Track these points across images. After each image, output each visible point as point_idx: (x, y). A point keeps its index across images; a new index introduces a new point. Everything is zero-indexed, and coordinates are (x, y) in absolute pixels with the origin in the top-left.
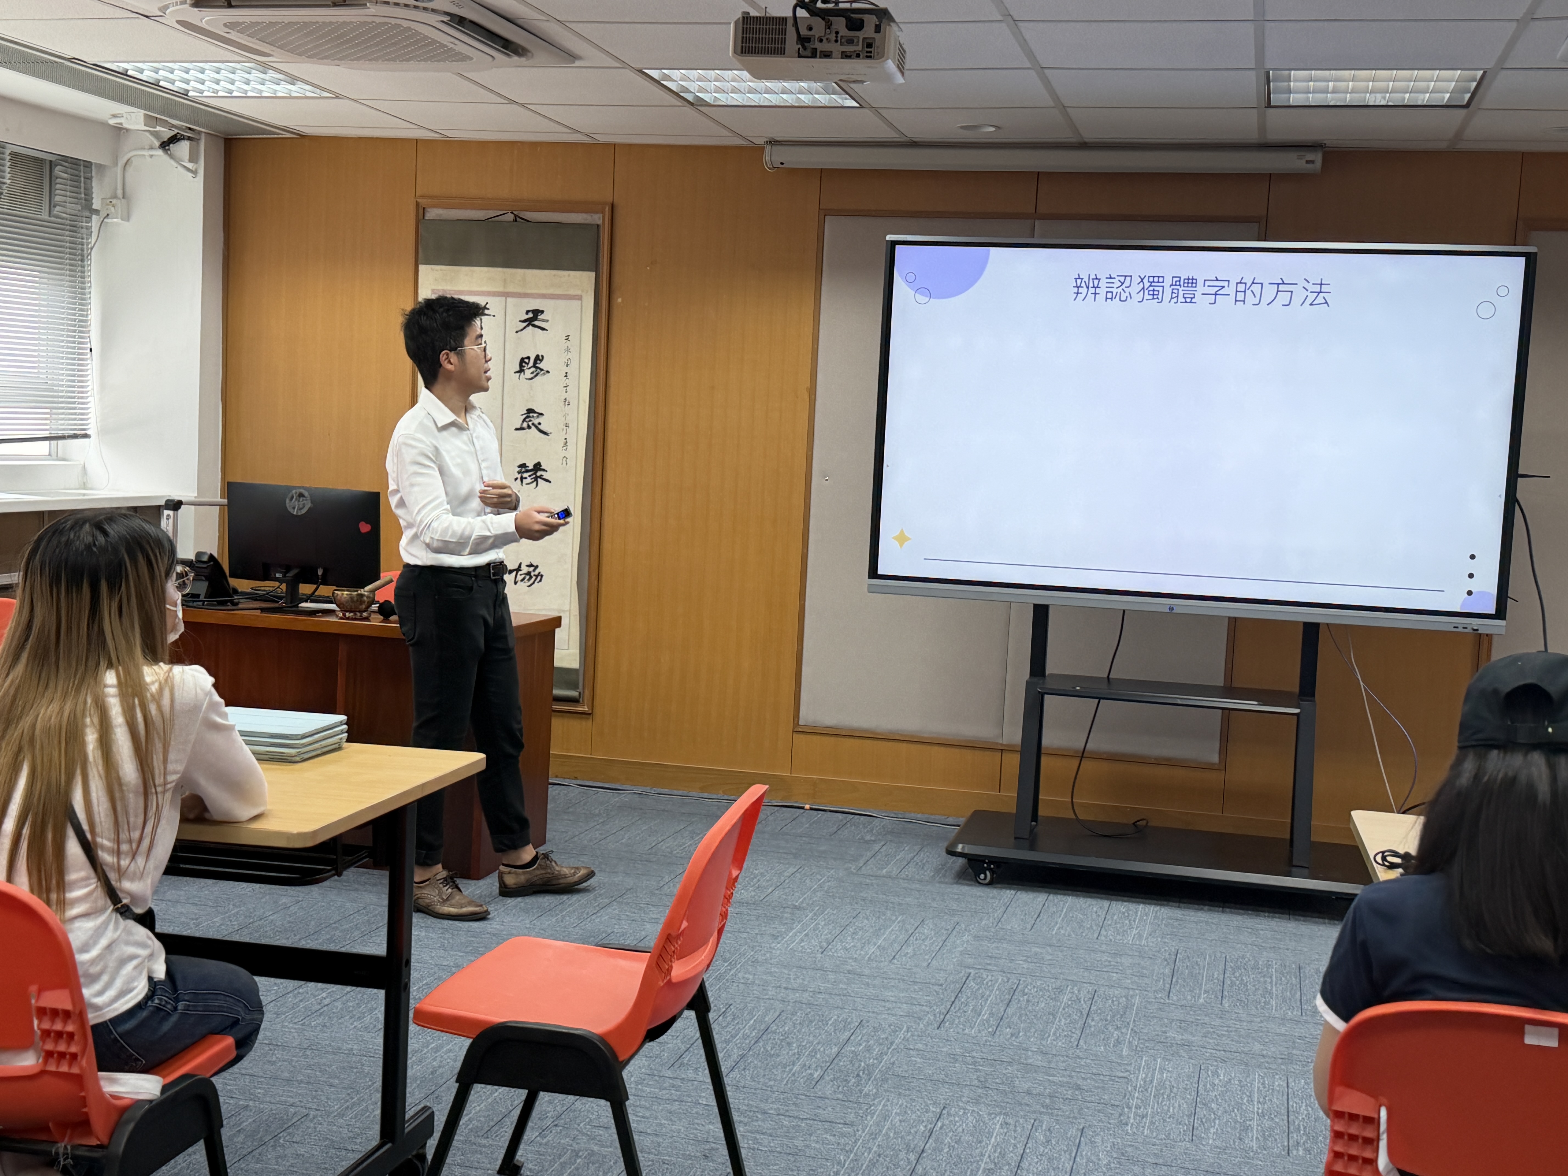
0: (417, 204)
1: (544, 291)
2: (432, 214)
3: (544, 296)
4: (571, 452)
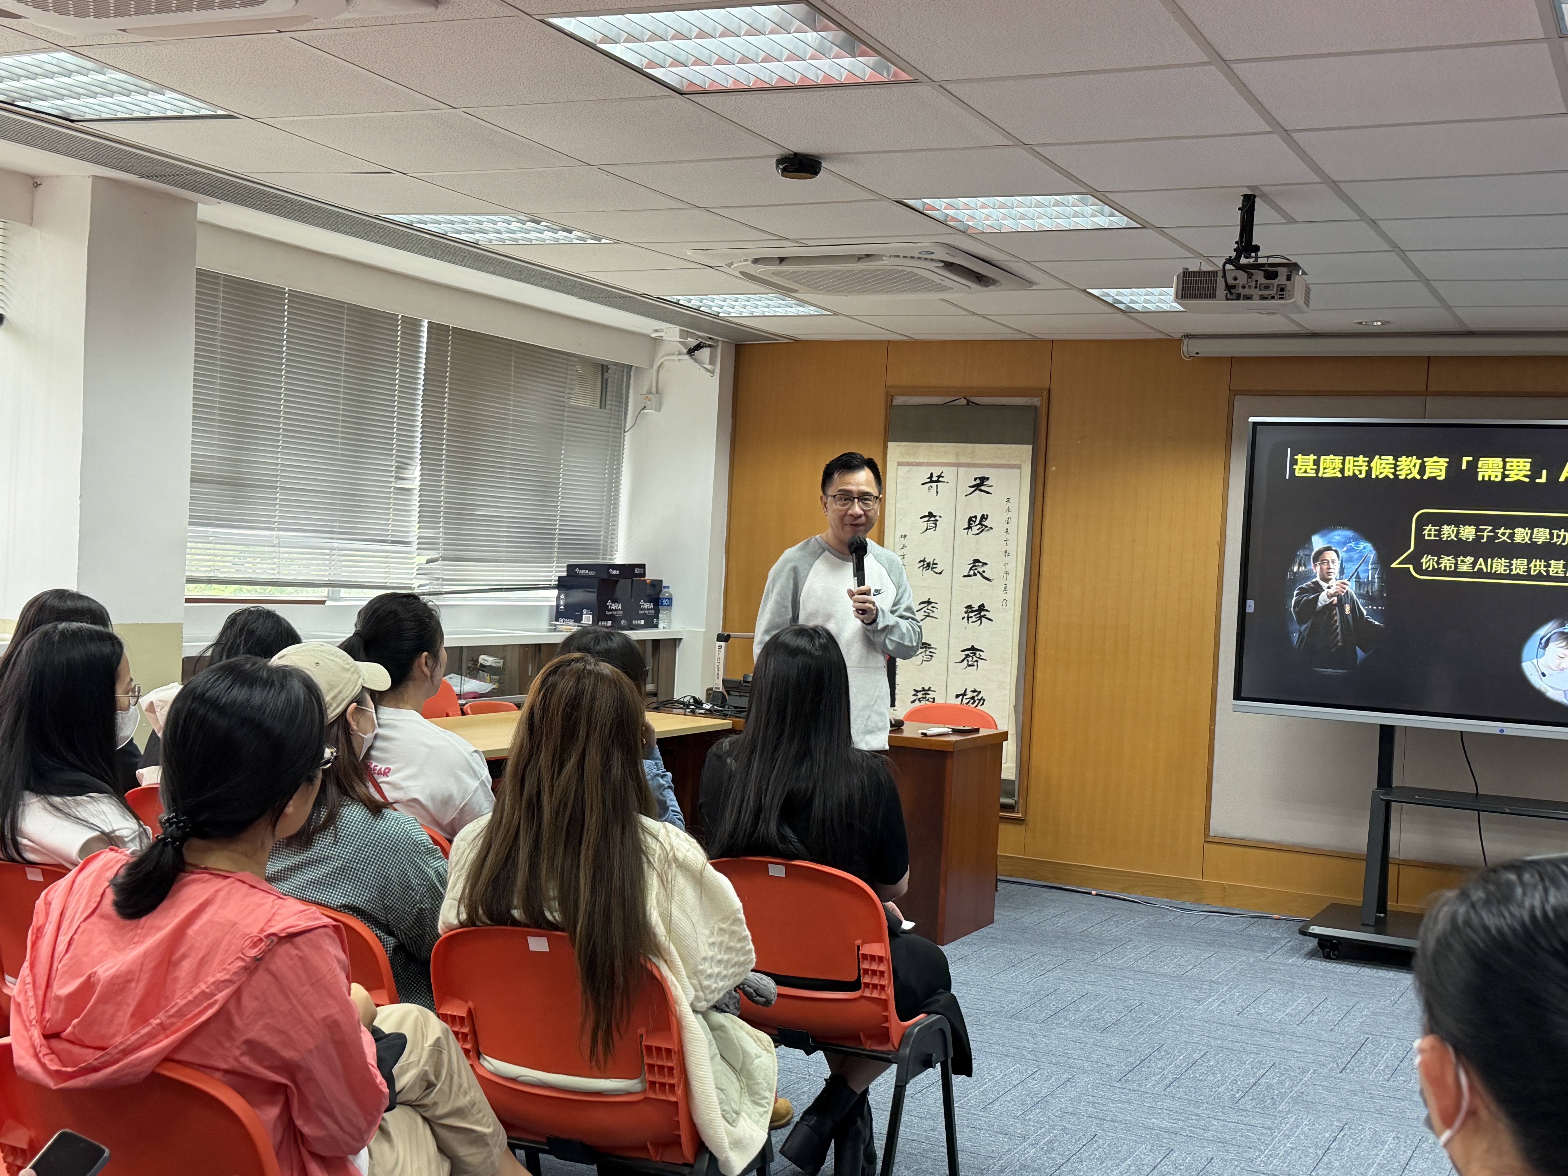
0: (887, 392)
1: (989, 462)
2: (899, 401)
3: (989, 466)
4: (1010, 595)
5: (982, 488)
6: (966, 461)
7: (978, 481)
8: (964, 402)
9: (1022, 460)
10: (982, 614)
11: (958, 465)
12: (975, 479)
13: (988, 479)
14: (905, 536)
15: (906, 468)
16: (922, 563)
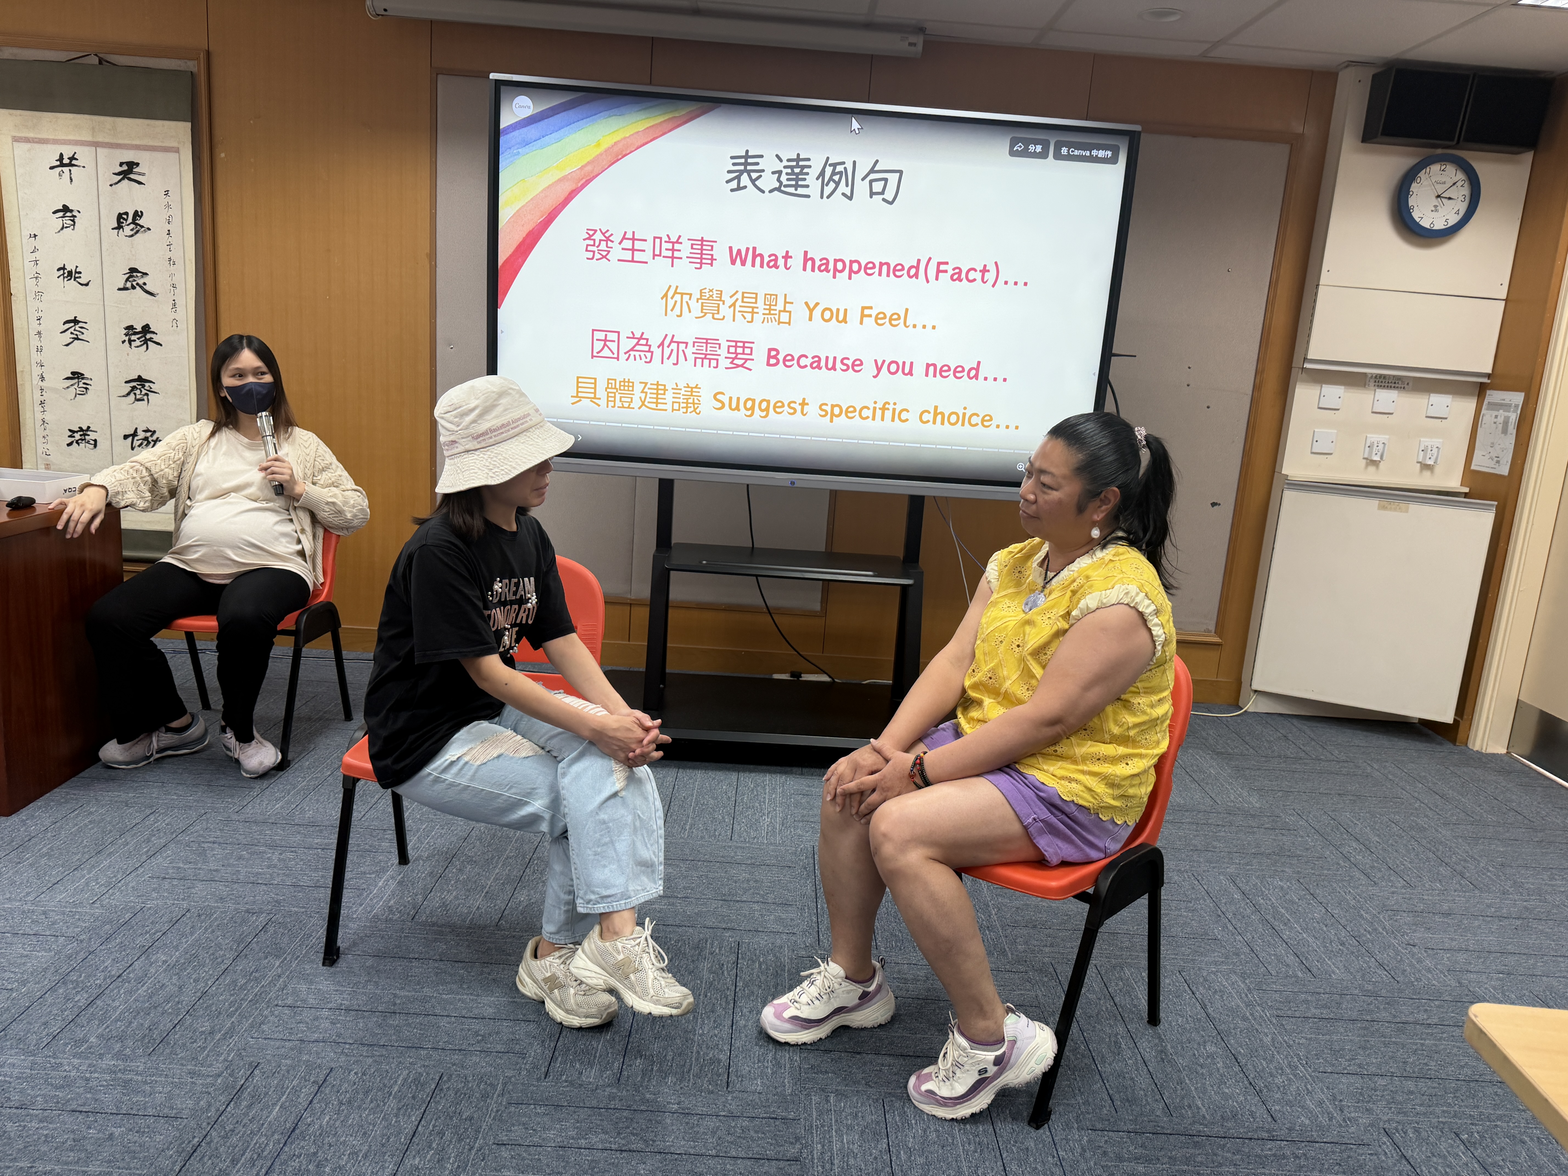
1: (137, 142)
2: (6, 53)
3: (137, 147)
4: (181, 314)
5: (132, 176)
6: (106, 140)
7: (125, 168)
8: (94, 59)
9: (179, 143)
10: (148, 336)
11: (96, 145)
12: (121, 164)
13: (137, 164)
14: (35, 236)
15: (26, 146)
16: (61, 272)
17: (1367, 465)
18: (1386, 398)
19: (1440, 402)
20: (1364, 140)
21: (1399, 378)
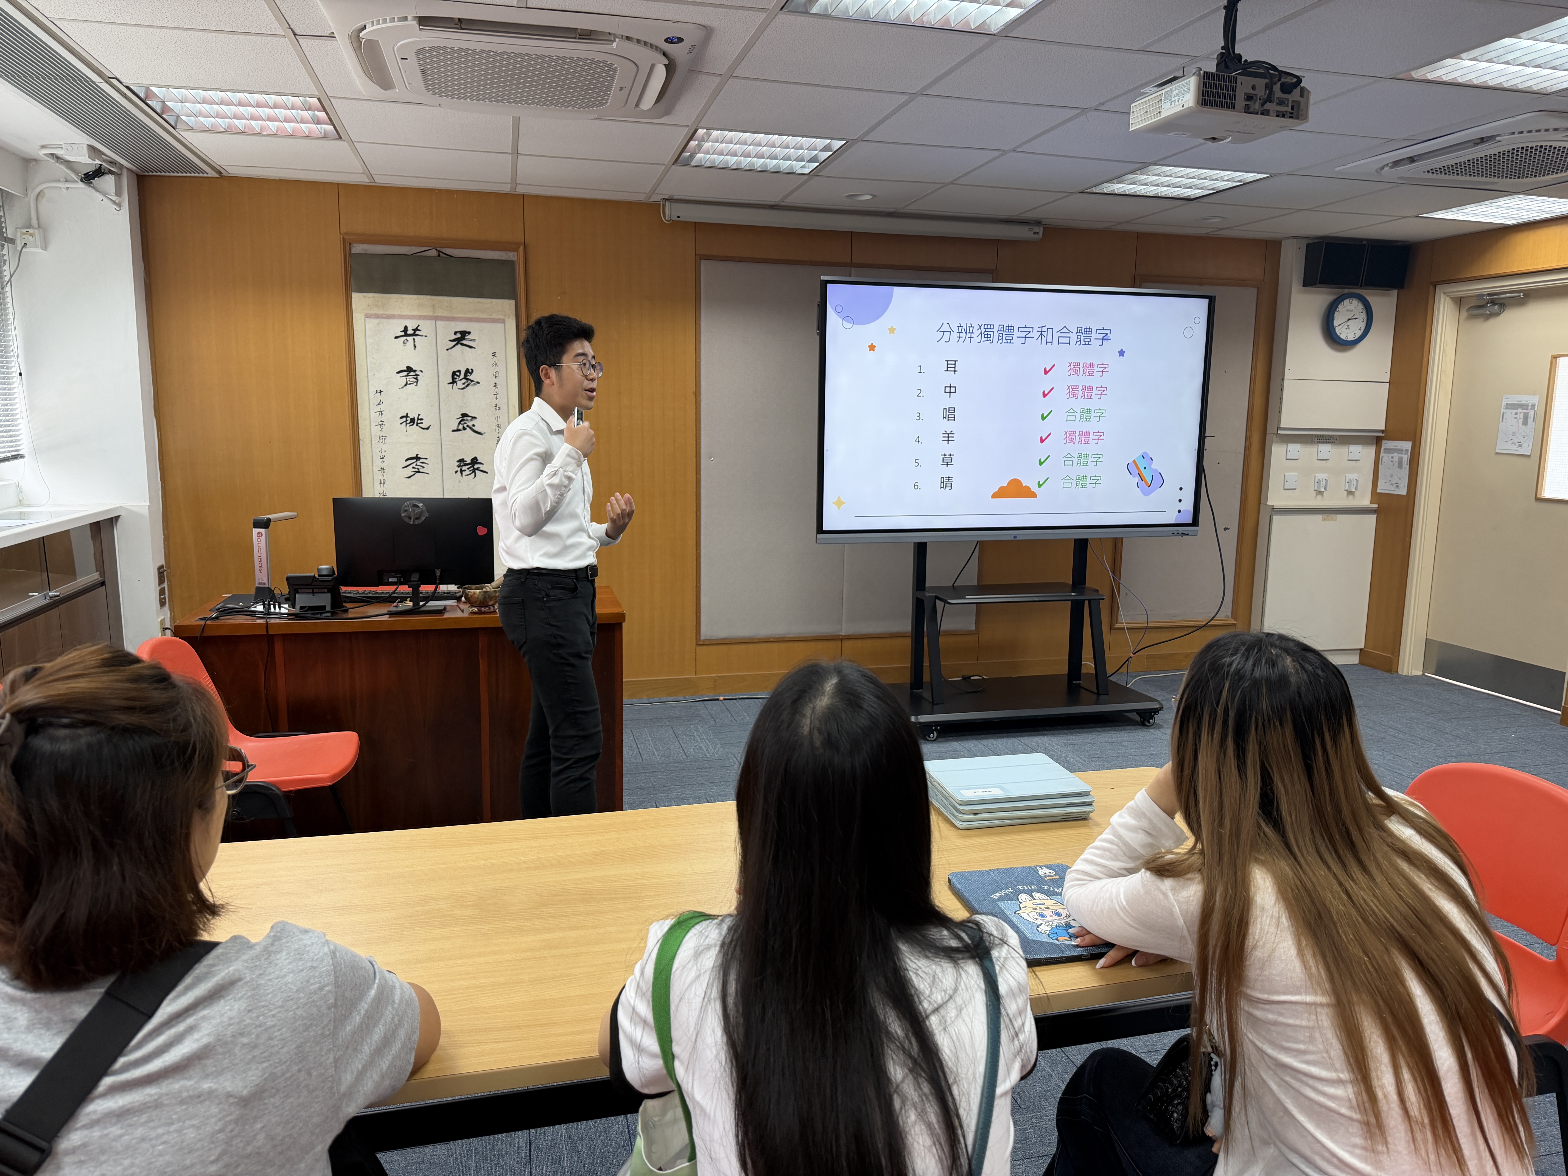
0: (343, 239)
1: (469, 316)
2: (358, 249)
3: (469, 320)
5: (464, 342)
6: (444, 315)
7: (459, 335)
8: (434, 253)
9: (505, 315)
10: (476, 466)
11: (436, 318)
12: (456, 333)
13: (469, 333)
14: (381, 391)
15: (377, 321)
16: (404, 419)
17: (1317, 494)
18: (1325, 449)
19: (1356, 450)
20: (1304, 286)
21: (1331, 436)
